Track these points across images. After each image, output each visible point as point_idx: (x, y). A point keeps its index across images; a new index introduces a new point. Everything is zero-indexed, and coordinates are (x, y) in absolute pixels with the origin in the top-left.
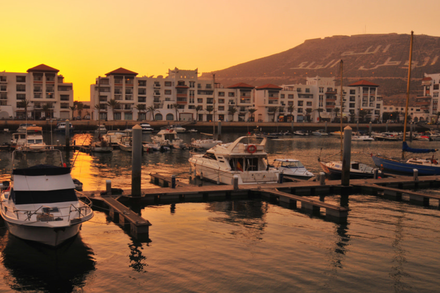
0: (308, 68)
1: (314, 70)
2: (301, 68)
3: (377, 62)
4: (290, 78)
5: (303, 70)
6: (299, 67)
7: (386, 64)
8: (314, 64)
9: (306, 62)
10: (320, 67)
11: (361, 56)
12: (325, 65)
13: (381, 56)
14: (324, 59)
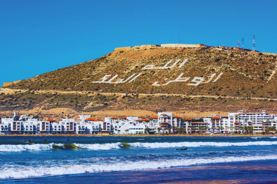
0: (109, 82)
1: (114, 84)
2: (103, 82)
3: (171, 78)
4: (89, 93)
5: (105, 84)
6: (101, 80)
7: (177, 80)
8: (117, 78)
9: (110, 75)
10: (121, 81)
11: (159, 71)
12: (125, 79)
13: (176, 71)
14: (127, 72)
